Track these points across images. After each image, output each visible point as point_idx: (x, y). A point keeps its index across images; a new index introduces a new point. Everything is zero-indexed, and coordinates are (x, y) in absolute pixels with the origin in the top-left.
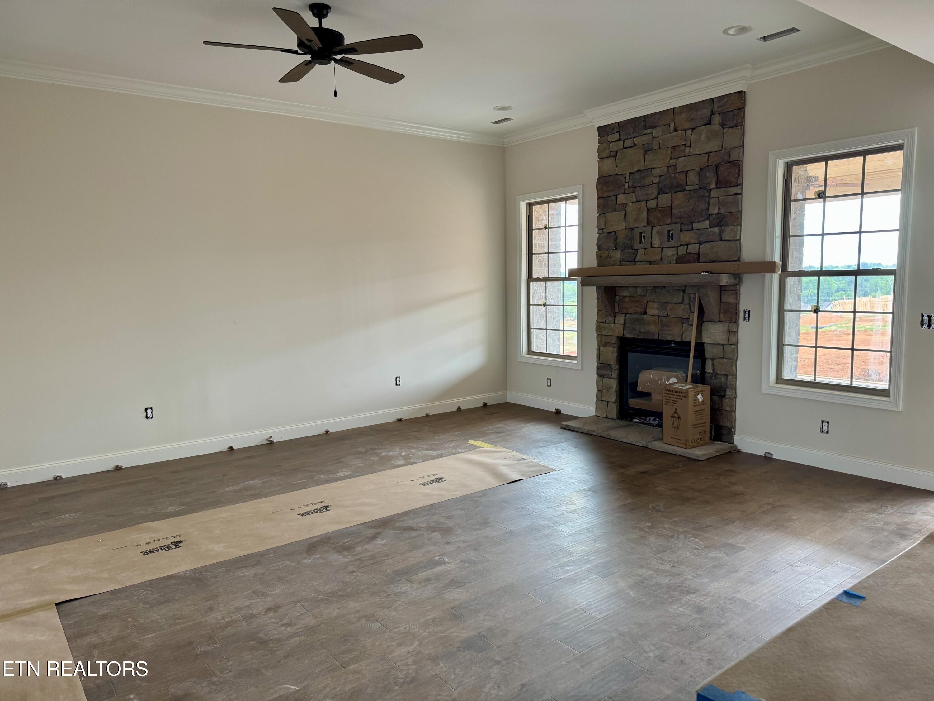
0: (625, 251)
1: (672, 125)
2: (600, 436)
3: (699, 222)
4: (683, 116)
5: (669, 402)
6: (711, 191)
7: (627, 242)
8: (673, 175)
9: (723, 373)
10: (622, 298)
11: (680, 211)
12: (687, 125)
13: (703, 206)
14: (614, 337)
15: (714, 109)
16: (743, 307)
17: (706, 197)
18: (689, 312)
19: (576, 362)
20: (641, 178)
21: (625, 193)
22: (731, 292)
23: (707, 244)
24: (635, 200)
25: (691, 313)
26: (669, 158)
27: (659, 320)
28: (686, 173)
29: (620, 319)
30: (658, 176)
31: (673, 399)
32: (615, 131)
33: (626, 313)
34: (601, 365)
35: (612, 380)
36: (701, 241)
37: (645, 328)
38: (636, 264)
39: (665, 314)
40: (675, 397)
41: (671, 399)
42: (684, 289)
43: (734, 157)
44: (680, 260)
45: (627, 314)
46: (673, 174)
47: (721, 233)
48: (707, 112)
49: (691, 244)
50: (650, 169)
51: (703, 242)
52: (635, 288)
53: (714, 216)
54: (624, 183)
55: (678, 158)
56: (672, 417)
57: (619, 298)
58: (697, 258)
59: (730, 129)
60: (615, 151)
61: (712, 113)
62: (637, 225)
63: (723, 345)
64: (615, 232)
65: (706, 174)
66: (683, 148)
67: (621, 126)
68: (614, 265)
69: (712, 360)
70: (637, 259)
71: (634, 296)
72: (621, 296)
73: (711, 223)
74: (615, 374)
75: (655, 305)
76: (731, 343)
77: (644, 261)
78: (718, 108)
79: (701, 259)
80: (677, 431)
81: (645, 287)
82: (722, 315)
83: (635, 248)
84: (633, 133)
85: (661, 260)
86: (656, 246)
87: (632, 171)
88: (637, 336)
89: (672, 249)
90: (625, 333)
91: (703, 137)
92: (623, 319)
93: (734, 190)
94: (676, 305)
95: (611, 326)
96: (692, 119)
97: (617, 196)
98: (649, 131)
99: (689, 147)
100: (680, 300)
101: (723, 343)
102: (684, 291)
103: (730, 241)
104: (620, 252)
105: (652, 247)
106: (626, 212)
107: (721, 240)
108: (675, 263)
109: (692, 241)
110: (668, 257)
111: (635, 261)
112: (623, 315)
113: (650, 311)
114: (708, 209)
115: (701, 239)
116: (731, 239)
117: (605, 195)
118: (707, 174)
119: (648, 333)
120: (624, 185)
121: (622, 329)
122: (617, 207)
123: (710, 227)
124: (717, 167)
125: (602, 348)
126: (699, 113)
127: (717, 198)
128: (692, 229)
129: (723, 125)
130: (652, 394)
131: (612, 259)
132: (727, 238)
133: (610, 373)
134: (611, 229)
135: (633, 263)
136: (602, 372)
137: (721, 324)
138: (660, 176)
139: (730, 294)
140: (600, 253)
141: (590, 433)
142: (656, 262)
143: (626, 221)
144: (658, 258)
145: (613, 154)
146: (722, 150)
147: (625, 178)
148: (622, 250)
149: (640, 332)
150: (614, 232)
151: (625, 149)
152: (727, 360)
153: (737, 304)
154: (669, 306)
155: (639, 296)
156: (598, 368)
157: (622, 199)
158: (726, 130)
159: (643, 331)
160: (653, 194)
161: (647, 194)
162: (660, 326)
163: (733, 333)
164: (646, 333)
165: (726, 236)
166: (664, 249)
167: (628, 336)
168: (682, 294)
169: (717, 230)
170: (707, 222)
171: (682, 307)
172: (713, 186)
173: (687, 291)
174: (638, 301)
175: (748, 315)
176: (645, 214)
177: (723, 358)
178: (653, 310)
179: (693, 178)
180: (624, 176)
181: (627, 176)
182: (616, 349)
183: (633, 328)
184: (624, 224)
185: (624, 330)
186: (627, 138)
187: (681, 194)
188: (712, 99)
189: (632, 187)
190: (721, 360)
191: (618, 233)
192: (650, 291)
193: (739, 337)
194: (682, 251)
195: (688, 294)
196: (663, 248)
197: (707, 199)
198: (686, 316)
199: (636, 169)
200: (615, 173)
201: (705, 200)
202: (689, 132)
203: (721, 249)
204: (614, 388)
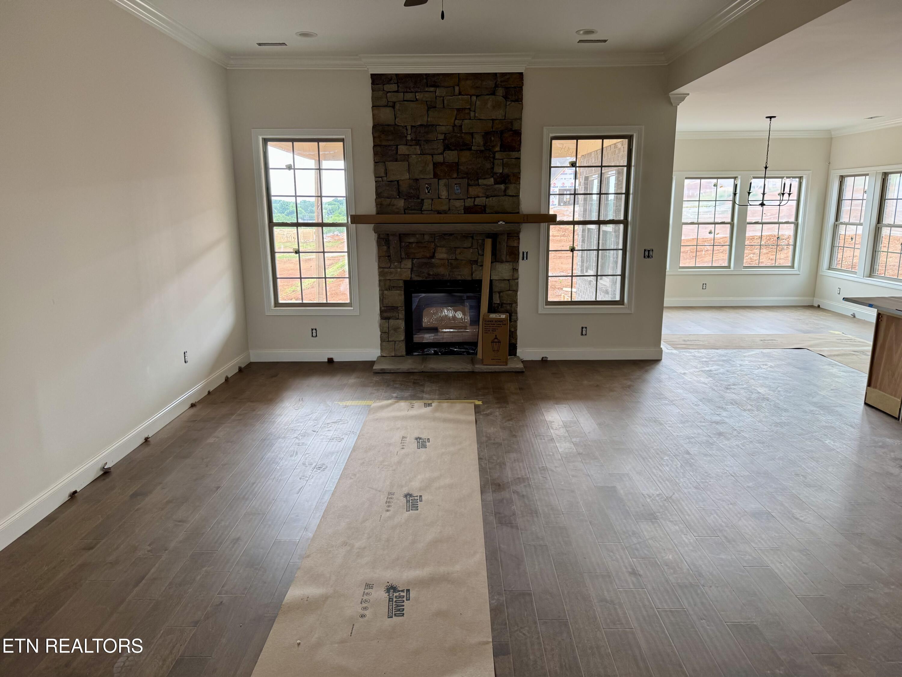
0: (410, 200)
1: (457, 88)
2: (423, 372)
3: (485, 179)
4: (469, 82)
5: (489, 331)
6: (495, 154)
7: (412, 191)
8: (459, 135)
9: (509, 302)
10: (408, 244)
11: (467, 168)
12: (473, 92)
13: (488, 166)
14: (400, 281)
15: (498, 82)
16: (522, 249)
17: (491, 158)
18: (478, 255)
19: (352, 308)
20: (425, 132)
21: (406, 145)
22: (515, 237)
23: (494, 198)
24: (419, 153)
25: (479, 257)
26: (454, 119)
27: (448, 263)
28: (472, 134)
29: (408, 264)
30: (443, 133)
31: (493, 328)
32: (392, 82)
33: (412, 258)
34: (385, 308)
35: (400, 321)
36: (488, 195)
37: (433, 271)
38: (423, 213)
39: (454, 258)
40: (495, 325)
41: (491, 328)
42: (472, 235)
43: (516, 127)
44: (468, 210)
45: (415, 259)
46: (458, 133)
47: (505, 190)
48: (491, 84)
49: (479, 197)
50: (434, 125)
51: (490, 196)
52: (422, 235)
53: (498, 175)
54: (406, 134)
55: (463, 120)
56: (493, 342)
57: (405, 244)
58: (482, 210)
59: (513, 103)
60: (392, 102)
61: (496, 86)
62: (422, 177)
63: (509, 280)
64: (398, 181)
65: (491, 138)
66: (467, 111)
67: (401, 79)
68: (397, 213)
69: (499, 293)
70: (424, 208)
71: (421, 243)
72: (407, 242)
73: (495, 180)
74: (402, 315)
75: (444, 250)
76: (515, 278)
77: (432, 210)
78: (501, 82)
79: (488, 210)
80: (497, 353)
81: (433, 235)
82: (508, 257)
83: (422, 197)
84: (414, 87)
85: (449, 210)
86: (444, 197)
87: (413, 125)
88: (426, 278)
89: (459, 201)
90: (413, 276)
91: (489, 105)
92: (411, 263)
93: (514, 154)
94: (465, 250)
95: (397, 270)
96: (477, 87)
97: (397, 146)
98: (432, 89)
99: (474, 111)
100: (469, 245)
101: (509, 278)
102: (472, 238)
103: (513, 196)
104: (403, 201)
105: (439, 198)
106: (409, 163)
107: (505, 195)
108: (463, 213)
109: (481, 195)
110: (456, 208)
111: (421, 210)
112: (410, 260)
113: (438, 255)
114: (493, 168)
115: (487, 194)
116: (515, 195)
117: (384, 143)
118: (493, 138)
119: (437, 275)
120: (406, 137)
121: (409, 272)
122: (399, 157)
123: (495, 184)
124: (502, 132)
125: (386, 292)
126: (484, 83)
127: (501, 159)
128: (478, 185)
129: (506, 97)
130: (438, 328)
131: (395, 207)
132: (510, 194)
133: (397, 315)
134: (393, 178)
135: (420, 212)
136: (385, 315)
137: (507, 264)
138: (445, 134)
139: (514, 239)
140: (380, 201)
141: (411, 371)
142: (445, 212)
143: (410, 172)
144: (445, 208)
145: (390, 104)
146: (505, 119)
147: (407, 130)
148: (405, 199)
149: (429, 274)
150: (396, 181)
151: (406, 102)
152: (511, 292)
153: (518, 247)
154: (458, 251)
155: (427, 242)
156: (382, 312)
157: (403, 149)
158: (508, 103)
159: (431, 273)
160: (439, 149)
161: (433, 149)
162: (449, 268)
163: (515, 270)
164: (435, 275)
165: (510, 192)
166: (452, 201)
167: (416, 278)
168: (471, 239)
169: (502, 187)
170: (492, 179)
171: (471, 251)
172: (498, 149)
173: (475, 238)
174: (425, 247)
175: (525, 256)
176: (431, 166)
177: (509, 290)
178: (442, 254)
179: (478, 140)
180: (405, 128)
181: (409, 128)
182: (403, 292)
183: (420, 272)
184: (408, 174)
185: (411, 274)
186: (405, 91)
187: (467, 153)
188: (496, 73)
189: (415, 140)
190: (508, 292)
191: (401, 183)
192: (438, 237)
193: (519, 273)
194: (469, 203)
195: (477, 239)
196: (450, 200)
197: (492, 160)
198: (475, 259)
199: (419, 123)
200: (394, 124)
201: (490, 161)
202: (474, 98)
203: (507, 203)
204: (402, 328)
